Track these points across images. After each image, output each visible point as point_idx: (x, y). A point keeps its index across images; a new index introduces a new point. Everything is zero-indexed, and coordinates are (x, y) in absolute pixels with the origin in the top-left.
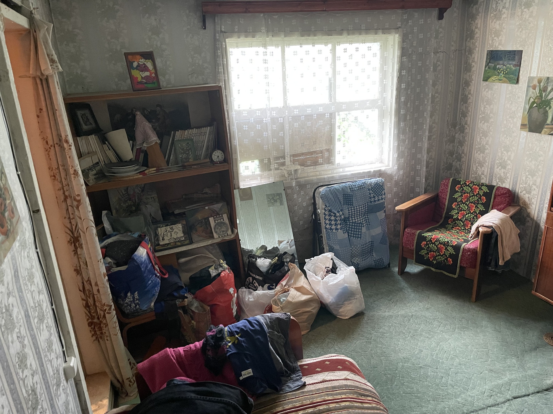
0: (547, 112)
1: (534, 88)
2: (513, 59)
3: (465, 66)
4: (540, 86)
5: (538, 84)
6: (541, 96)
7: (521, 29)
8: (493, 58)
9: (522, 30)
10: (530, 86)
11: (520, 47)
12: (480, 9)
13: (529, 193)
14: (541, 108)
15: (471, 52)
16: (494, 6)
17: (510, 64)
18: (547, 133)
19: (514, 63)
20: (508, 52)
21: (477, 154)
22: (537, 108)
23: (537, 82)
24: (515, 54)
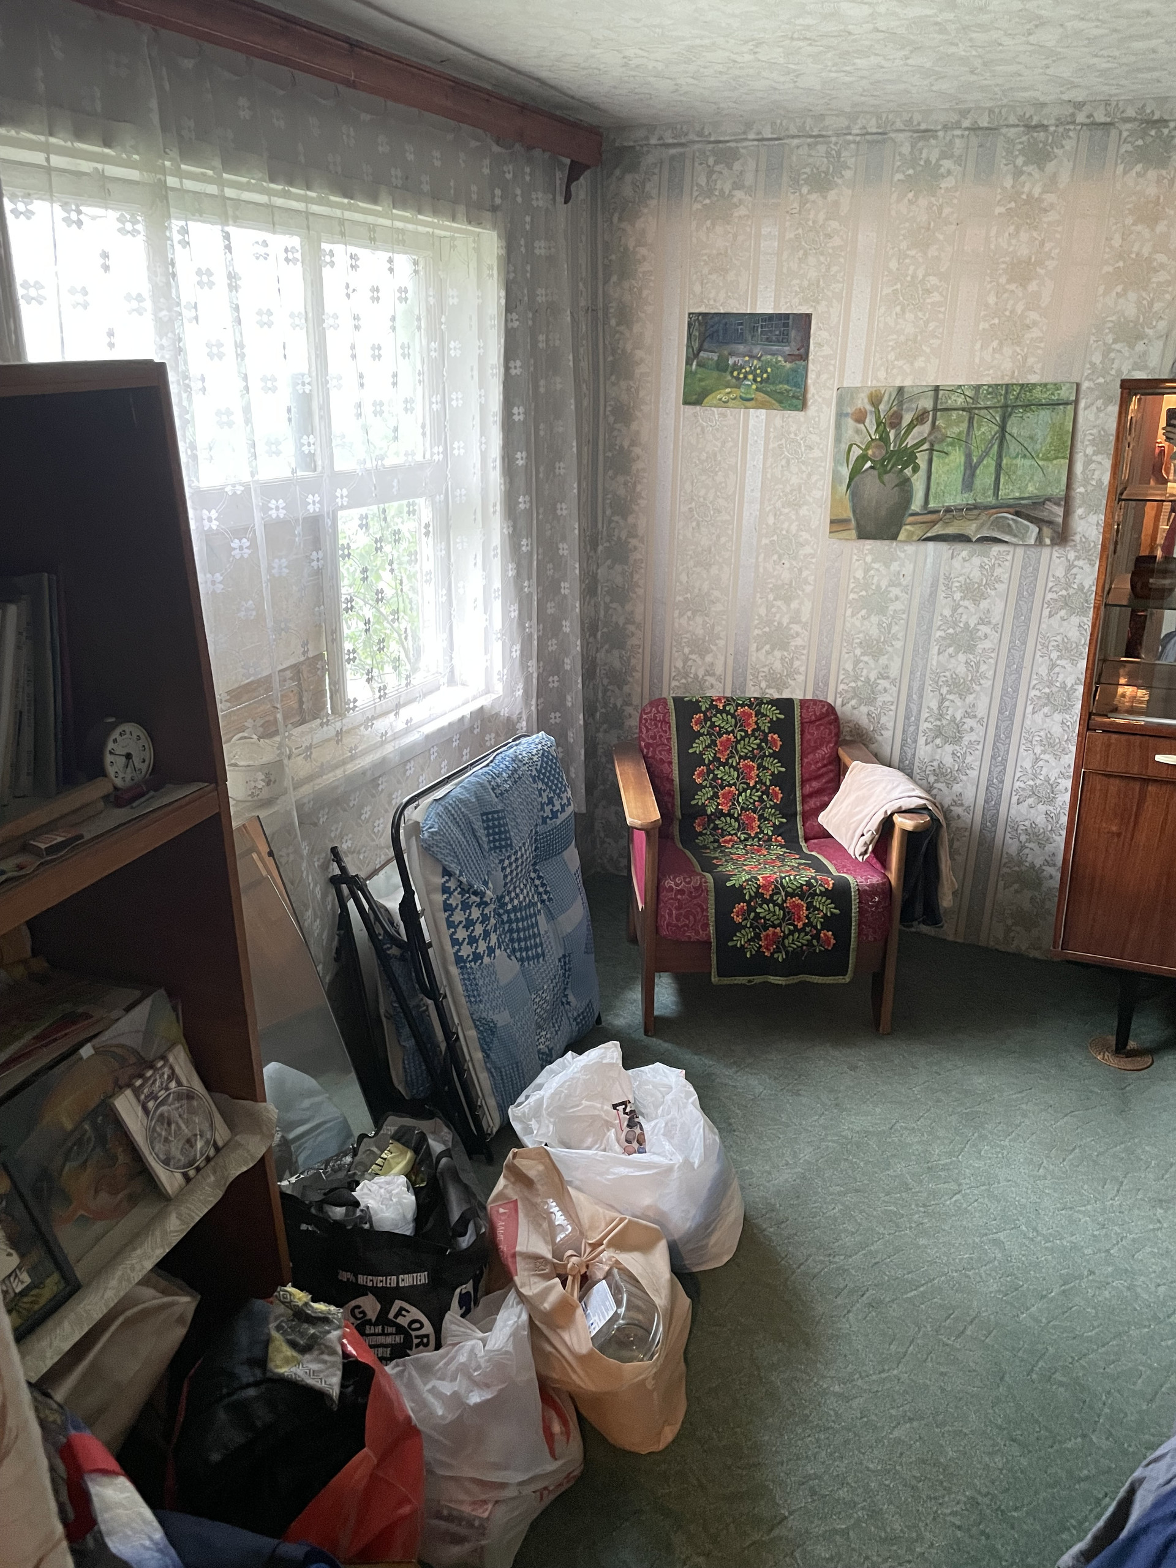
0: (907, 480)
1: (860, 418)
2: (784, 339)
3: (610, 358)
4: (877, 412)
5: (869, 408)
6: (884, 439)
7: (801, 252)
8: (711, 336)
9: (806, 254)
10: (847, 415)
11: (800, 304)
12: (648, 186)
13: (871, 701)
14: (886, 472)
15: (625, 316)
16: (702, 180)
17: (773, 355)
18: (915, 538)
19: (787, 349)
20: (764, 320)
21: (684, 621)
22: (875, 473)
23: (866, 400)
24: (786, 325)
